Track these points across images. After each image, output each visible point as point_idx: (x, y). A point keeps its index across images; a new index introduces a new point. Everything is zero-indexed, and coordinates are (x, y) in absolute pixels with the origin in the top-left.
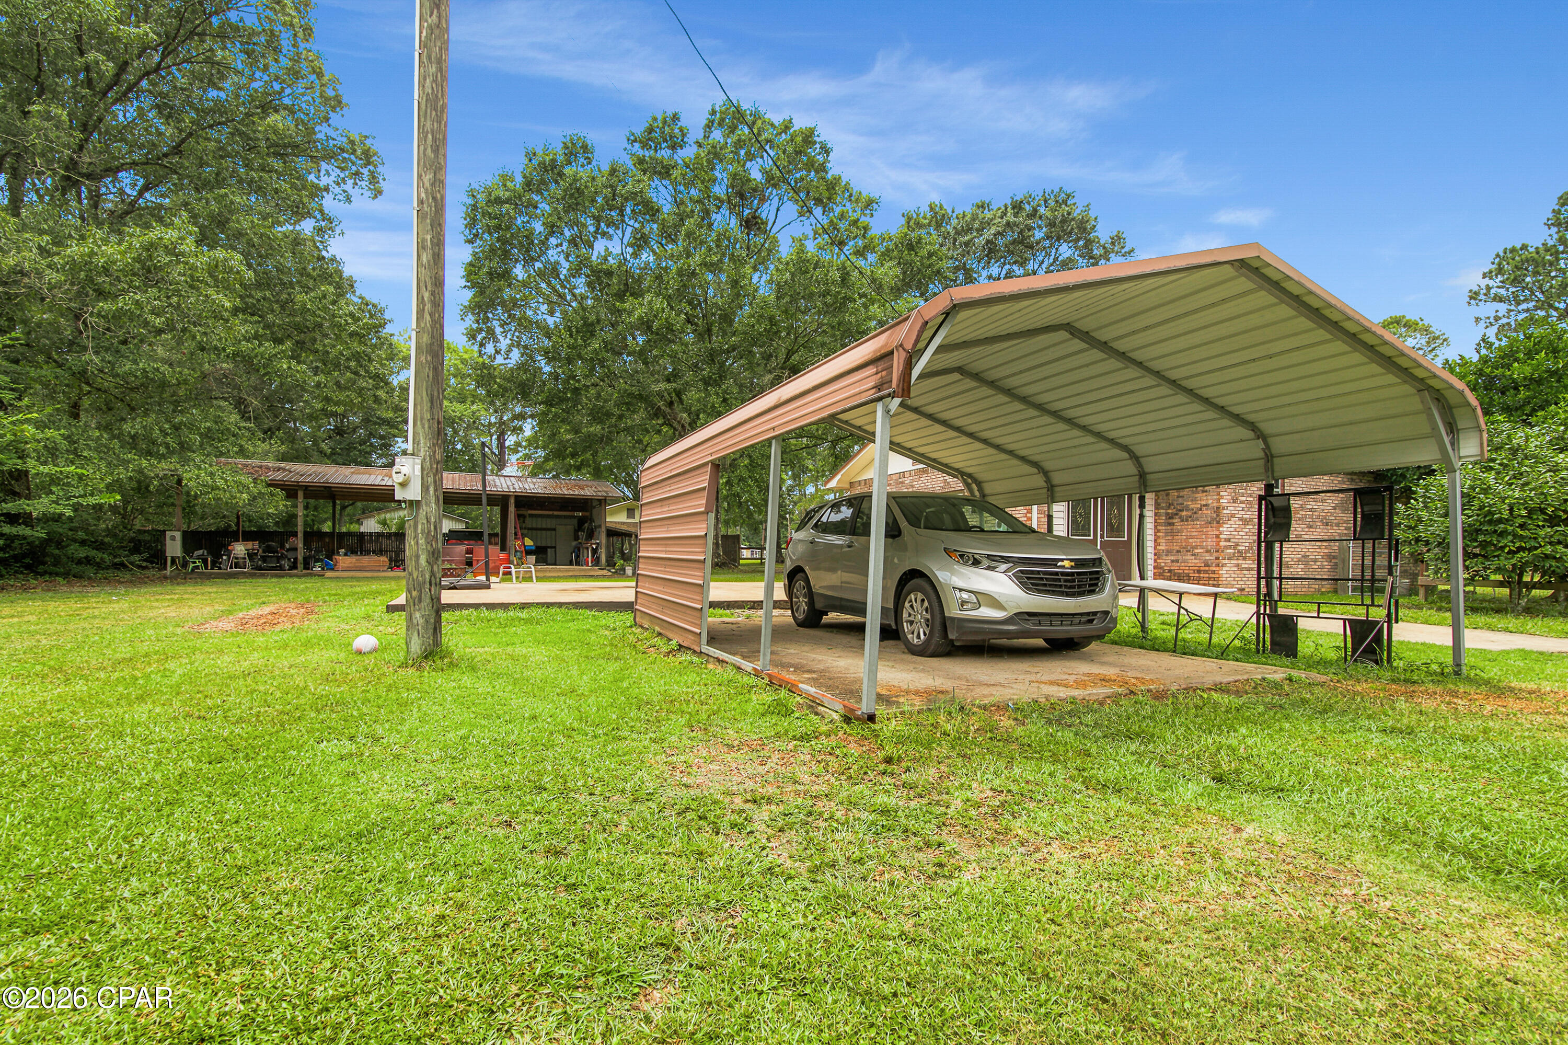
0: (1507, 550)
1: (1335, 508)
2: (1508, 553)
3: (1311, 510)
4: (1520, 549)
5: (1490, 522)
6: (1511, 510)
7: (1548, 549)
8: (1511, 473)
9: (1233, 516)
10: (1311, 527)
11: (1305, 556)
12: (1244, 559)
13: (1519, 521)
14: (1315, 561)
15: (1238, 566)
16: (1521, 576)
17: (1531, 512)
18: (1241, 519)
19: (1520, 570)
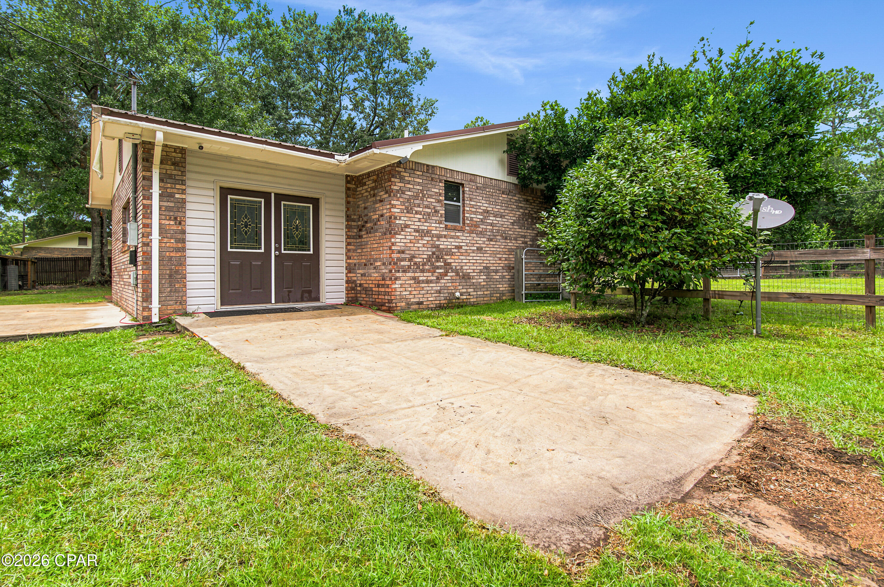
0: (629, 258)
1: (512, 224)
2: (631, 261)
3: (491, 224)
4: (644, 256)
5: (614, 225)
6: (632, 210)
7: (666, 256)
8: (632, 169)
9: (407, 226)
10: (491, 240)
11: (486, 268)
12: (423, 271)
13: (640, 221)
14: (496, 271)
15: (414, 278)
16: (643, 285)
17: (651, 211)
18: (416, 231)
19: (642, 281)
